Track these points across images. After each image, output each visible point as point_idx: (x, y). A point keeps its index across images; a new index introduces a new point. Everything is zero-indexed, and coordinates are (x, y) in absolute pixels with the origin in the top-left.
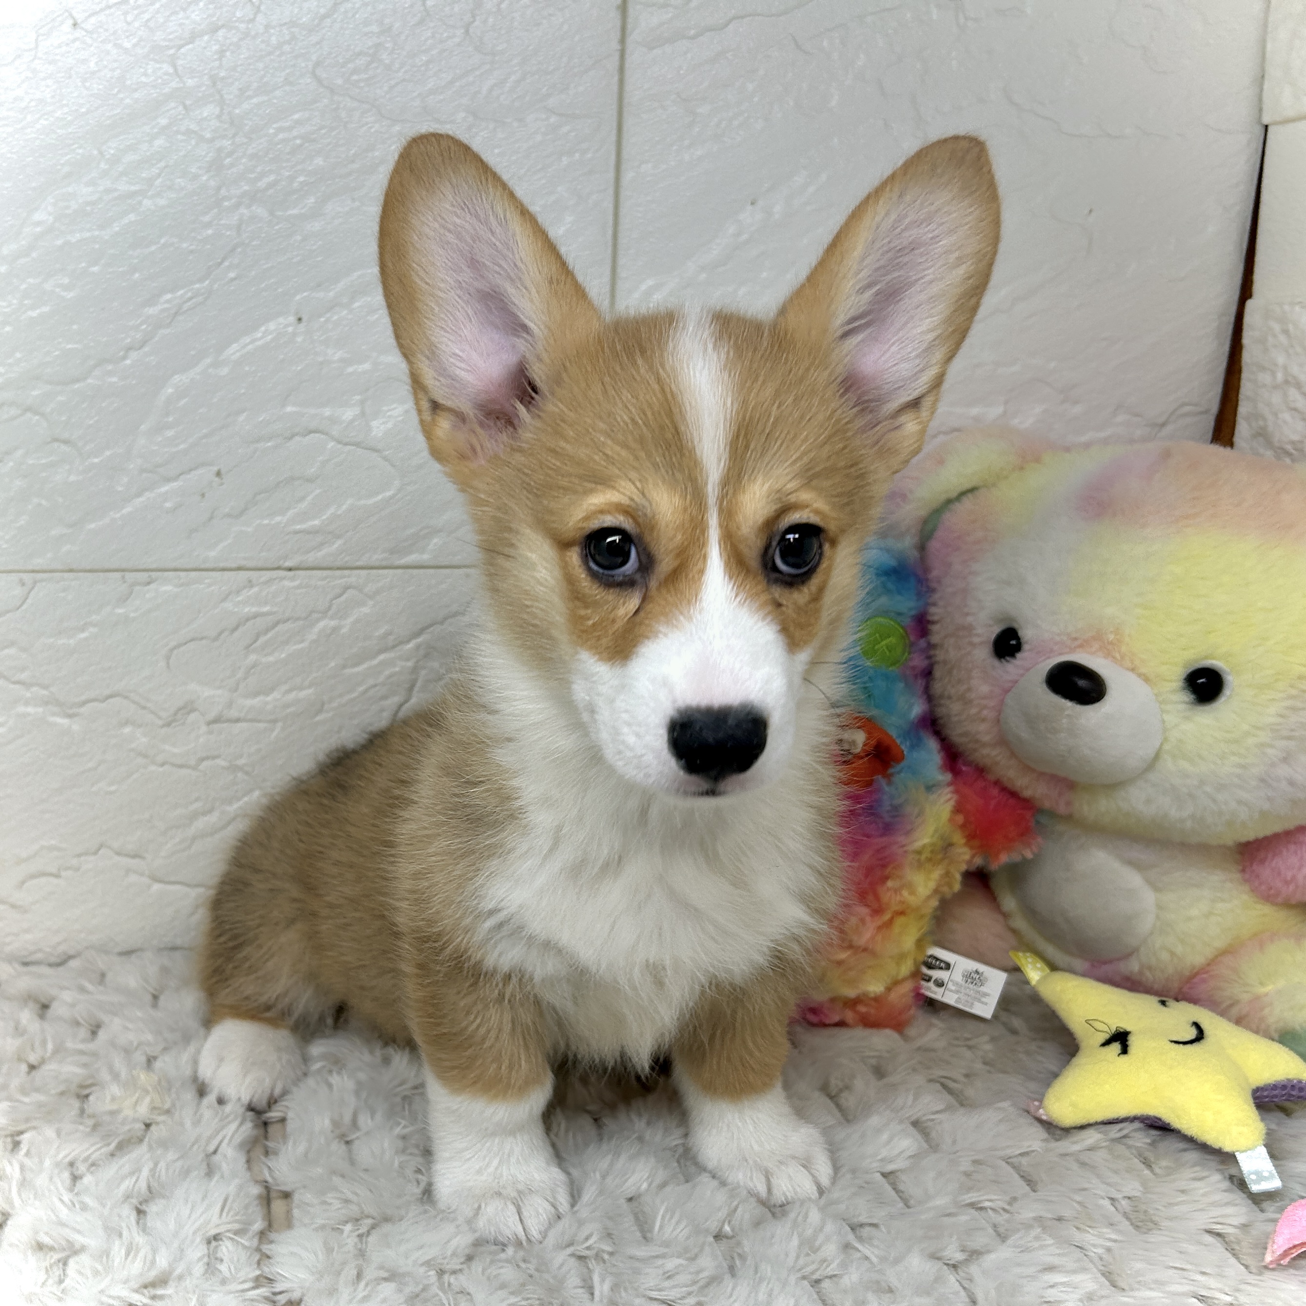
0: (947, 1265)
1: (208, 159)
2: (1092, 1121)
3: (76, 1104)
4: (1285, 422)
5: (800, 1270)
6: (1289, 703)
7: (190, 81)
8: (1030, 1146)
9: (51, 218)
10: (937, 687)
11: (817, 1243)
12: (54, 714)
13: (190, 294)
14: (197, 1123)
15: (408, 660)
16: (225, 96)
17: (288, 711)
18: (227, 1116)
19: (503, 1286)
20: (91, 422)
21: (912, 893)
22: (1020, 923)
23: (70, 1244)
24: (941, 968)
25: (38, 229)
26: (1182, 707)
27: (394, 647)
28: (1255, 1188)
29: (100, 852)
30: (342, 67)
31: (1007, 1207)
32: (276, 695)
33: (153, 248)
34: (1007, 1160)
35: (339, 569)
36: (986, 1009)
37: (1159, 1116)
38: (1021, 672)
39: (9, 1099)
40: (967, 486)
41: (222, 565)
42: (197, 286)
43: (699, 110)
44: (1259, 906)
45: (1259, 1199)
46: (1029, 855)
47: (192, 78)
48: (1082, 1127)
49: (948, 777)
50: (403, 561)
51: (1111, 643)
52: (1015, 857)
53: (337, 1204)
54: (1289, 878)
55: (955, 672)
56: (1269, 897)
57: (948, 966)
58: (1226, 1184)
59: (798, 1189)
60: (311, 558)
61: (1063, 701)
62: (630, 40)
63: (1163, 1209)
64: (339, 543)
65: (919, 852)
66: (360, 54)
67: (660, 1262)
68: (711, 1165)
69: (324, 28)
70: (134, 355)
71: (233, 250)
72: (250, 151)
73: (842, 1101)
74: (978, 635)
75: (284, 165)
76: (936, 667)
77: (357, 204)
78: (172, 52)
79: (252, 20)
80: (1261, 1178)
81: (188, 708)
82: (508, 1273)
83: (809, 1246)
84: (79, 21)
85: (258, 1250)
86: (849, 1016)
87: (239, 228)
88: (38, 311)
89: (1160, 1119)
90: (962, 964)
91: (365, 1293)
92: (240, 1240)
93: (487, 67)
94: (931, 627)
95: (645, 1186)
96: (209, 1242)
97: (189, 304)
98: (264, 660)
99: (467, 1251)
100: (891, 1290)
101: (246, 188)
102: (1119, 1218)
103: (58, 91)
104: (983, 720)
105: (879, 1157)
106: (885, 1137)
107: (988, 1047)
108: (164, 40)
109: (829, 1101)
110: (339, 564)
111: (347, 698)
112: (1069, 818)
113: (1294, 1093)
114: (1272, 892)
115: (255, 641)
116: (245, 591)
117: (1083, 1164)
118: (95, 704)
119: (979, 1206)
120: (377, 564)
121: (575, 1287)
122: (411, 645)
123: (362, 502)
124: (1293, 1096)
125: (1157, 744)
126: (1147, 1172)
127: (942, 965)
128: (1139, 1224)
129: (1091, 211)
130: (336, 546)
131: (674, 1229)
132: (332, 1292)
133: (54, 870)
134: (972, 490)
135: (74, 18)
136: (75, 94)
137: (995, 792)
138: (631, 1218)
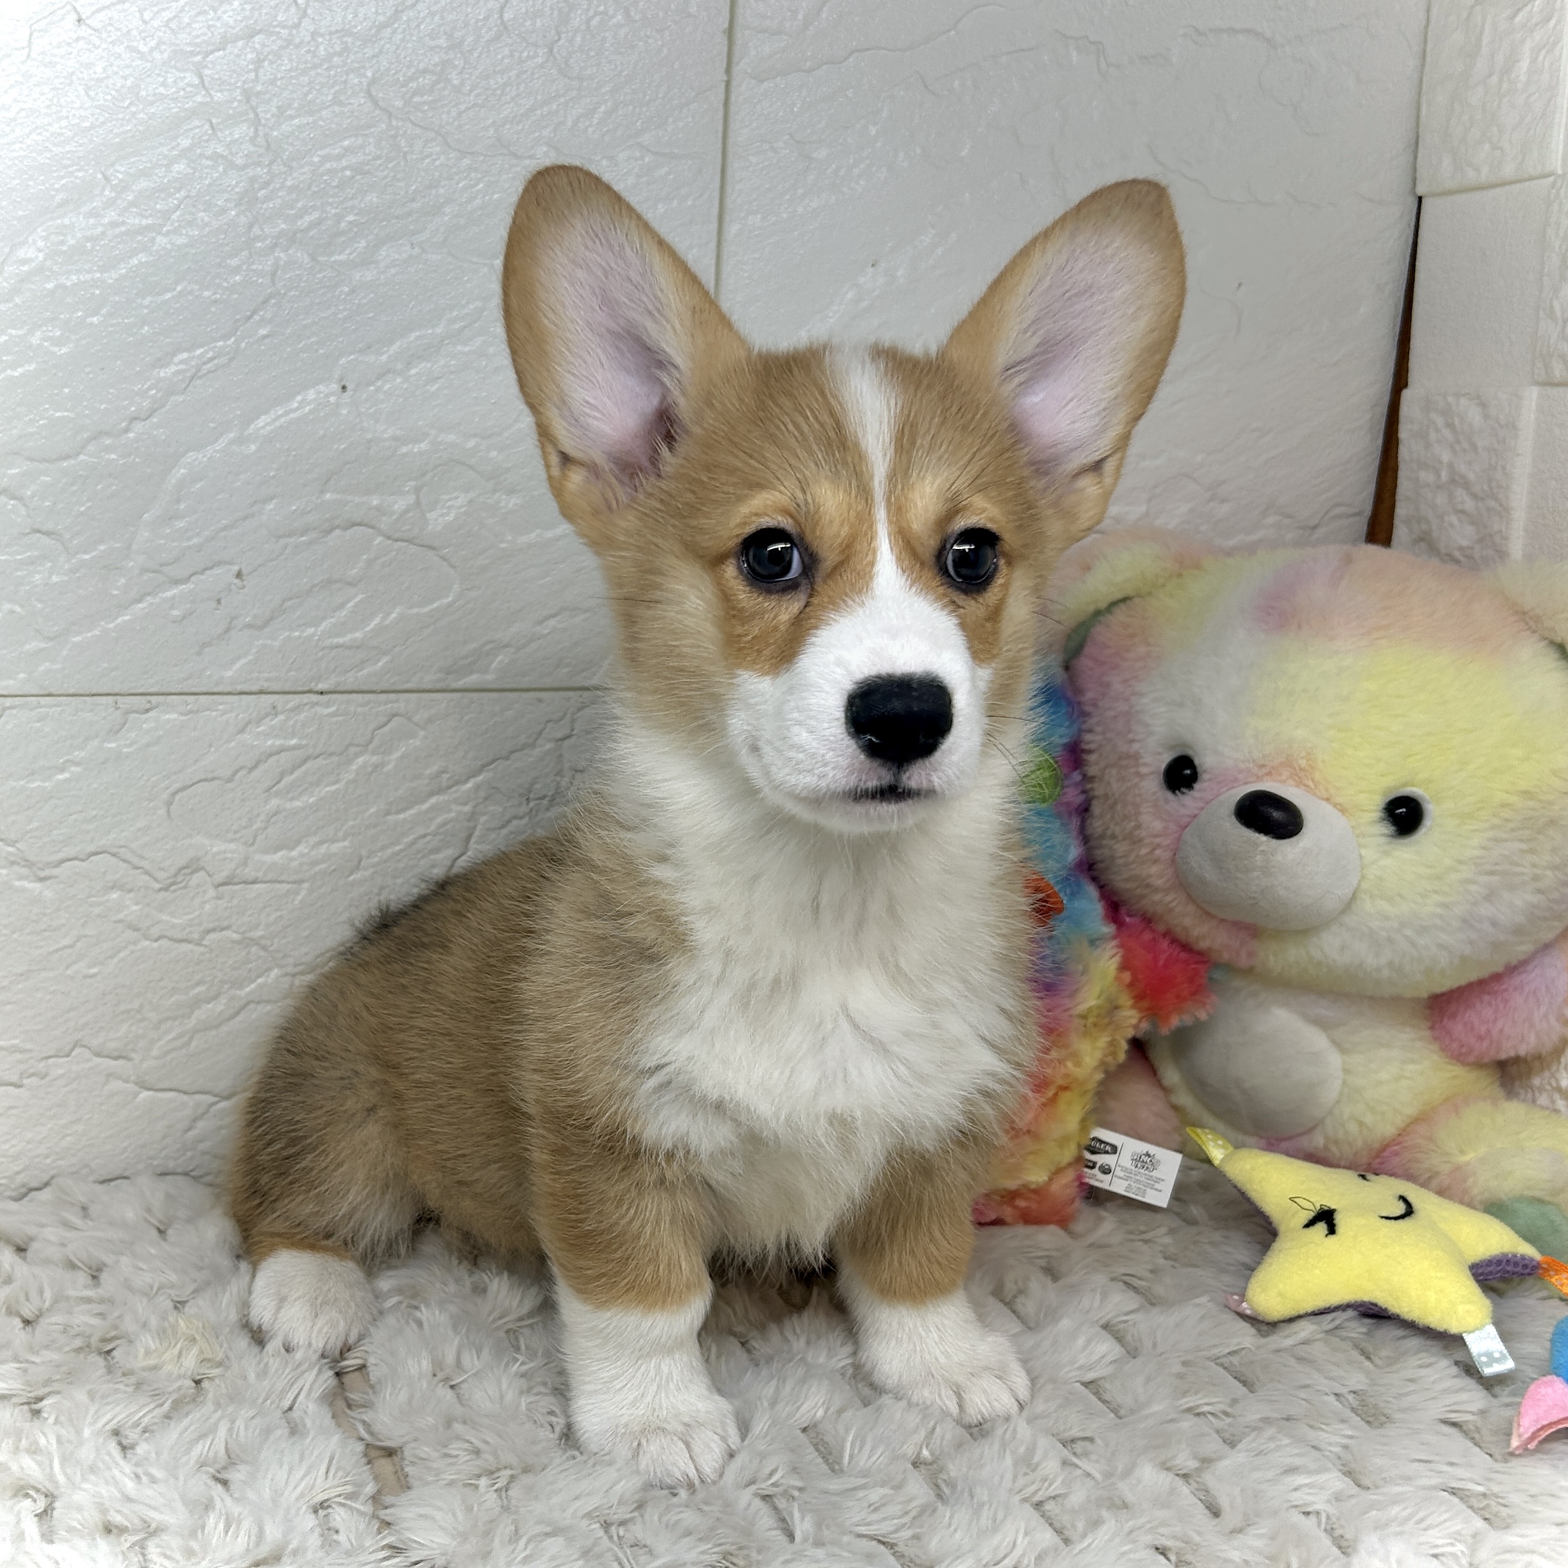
0: (1177, 1475)
1: (237, 190)
2: (1302, 1312)
3: (100, 1361)
4: (1452, 525)
5: (1020, 1491)
6: (1491, 834)
7: (219, 94)
8: (1238, 1344)
9: (41, 256)
10: (1096, 826)
11: (1036, 1460)
12: (21, 878)
13: (210, 354)
14: (263, 1374)
15: (465, 804)
16: (261, 115)
17: (317, 868)
18: (299, 1365)
19: (688, 1533)
20: (83, 509)
21: (1078, 1064)
22: (1185, 1099)
23: (146, 1524)
24: (1107, 1152)
25: (25, 268)
26: (1383, 840)
27: (449, 788)
28: (1487, 1371)
29: (74, 1054)
30: (402, 86)
31: (1229, 1410)
32: (302, 848)
33: (168, 296)
34: (1216, 1360)
35: (382, 692)
36: (1160, 1198)
37: (1374, 1301)
38: (1201, 805)
39: (16, 1359)
40: (1119, 595)
41: (239, 688)
42: (221, 343)
43: (815, 155)
44: (1450, 1067)
45: (1490, 1384)
46: (1203, 1015)
47: (221, 91)
48: (1291, 1320)
49: (1108, 929)
50: (460, 684)
51: (1301, 769)
52: (1187, 1020)
53: (464, 1457)
54: (1483, 1033)
55: (1119, 807)
56: (1459, 1056)
57: (1114, 1149)
58: (1454, 1370)
59: (996, 1404)
60: (350, 680)
61: (1257, 835)
62: (736, 70)
63: (1394, 1400)
64: (385, 659)
65: (1084, 1017)
66: (425, 71)
67: (861, 1494)
68: (891, 1382)
69: (381, 39)
70: (139, 427)
71: (265, 302)
72: (289, 183)
73: (1019, 1307)
74: (1145, 764)
75: (331, 200)
76: (1095, 803)
77: (417, 250)
78: (199, 58)
79: (297, 26)
80: (1492, 1360)
81: (193, 866)
82: (689, 1518)
83: (1027, 1463)
84: (84, 17)
85: (374, 1516)
86: (1007, 1212)
87: (274, 274)
88: (20, 370)
89: (1376, 1305)
90: (1130, 1147)
91: (527, 1552)
92: (354, 1505)
93: (574, 93)
94: (1085, 756)
95: (820, 1413)
96: (316, 1512)
97: (208, 366)
98: (288, 805)
99: (637, 1497)
100: (1125, 1506)
101: (283, 226)
102: (1349, 1414)
103: (55, 101)
104: (1155, 861)
105: (1076, 1365)
106: (1081, 1341)
107: (1167, 1240)
108: (189, 44)
109: (1005, 1308)
110: (384, 686)
111: (389, 851)
112: (1249, 972)
113: (1509, 1268)
114: (1464, 1050)
115: (278, 782)
116: (268, 719)
117: (1300, 1359)
118: (76, 863)
119: (1197, 1411)
120: (429, 687)
121: (770, 1529)
122: (469, 785)
123: (415, 610)
124: (1508, 1272)
125: (1355, 883)
126: (1367, 1363)
127: (1108, 1148)
128: (1371, 1419)
129: (1240, 285)
130: (380, 664)
131: (869, 1458)
132: (486, 1555)
133: (14, 1078)
134: (1125, 600)
135: (78, 14)
136: (78, 105)
137: (1164, 944)
138: (812, 1449)
